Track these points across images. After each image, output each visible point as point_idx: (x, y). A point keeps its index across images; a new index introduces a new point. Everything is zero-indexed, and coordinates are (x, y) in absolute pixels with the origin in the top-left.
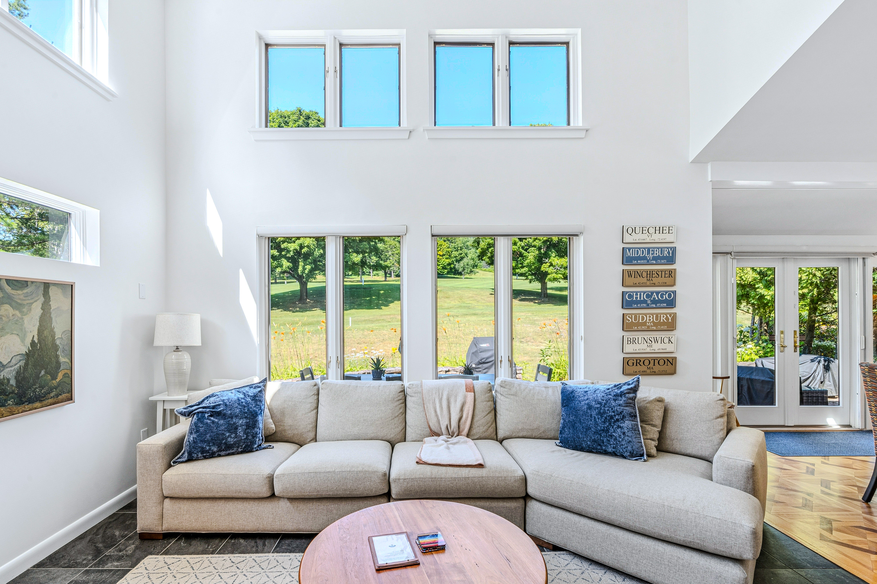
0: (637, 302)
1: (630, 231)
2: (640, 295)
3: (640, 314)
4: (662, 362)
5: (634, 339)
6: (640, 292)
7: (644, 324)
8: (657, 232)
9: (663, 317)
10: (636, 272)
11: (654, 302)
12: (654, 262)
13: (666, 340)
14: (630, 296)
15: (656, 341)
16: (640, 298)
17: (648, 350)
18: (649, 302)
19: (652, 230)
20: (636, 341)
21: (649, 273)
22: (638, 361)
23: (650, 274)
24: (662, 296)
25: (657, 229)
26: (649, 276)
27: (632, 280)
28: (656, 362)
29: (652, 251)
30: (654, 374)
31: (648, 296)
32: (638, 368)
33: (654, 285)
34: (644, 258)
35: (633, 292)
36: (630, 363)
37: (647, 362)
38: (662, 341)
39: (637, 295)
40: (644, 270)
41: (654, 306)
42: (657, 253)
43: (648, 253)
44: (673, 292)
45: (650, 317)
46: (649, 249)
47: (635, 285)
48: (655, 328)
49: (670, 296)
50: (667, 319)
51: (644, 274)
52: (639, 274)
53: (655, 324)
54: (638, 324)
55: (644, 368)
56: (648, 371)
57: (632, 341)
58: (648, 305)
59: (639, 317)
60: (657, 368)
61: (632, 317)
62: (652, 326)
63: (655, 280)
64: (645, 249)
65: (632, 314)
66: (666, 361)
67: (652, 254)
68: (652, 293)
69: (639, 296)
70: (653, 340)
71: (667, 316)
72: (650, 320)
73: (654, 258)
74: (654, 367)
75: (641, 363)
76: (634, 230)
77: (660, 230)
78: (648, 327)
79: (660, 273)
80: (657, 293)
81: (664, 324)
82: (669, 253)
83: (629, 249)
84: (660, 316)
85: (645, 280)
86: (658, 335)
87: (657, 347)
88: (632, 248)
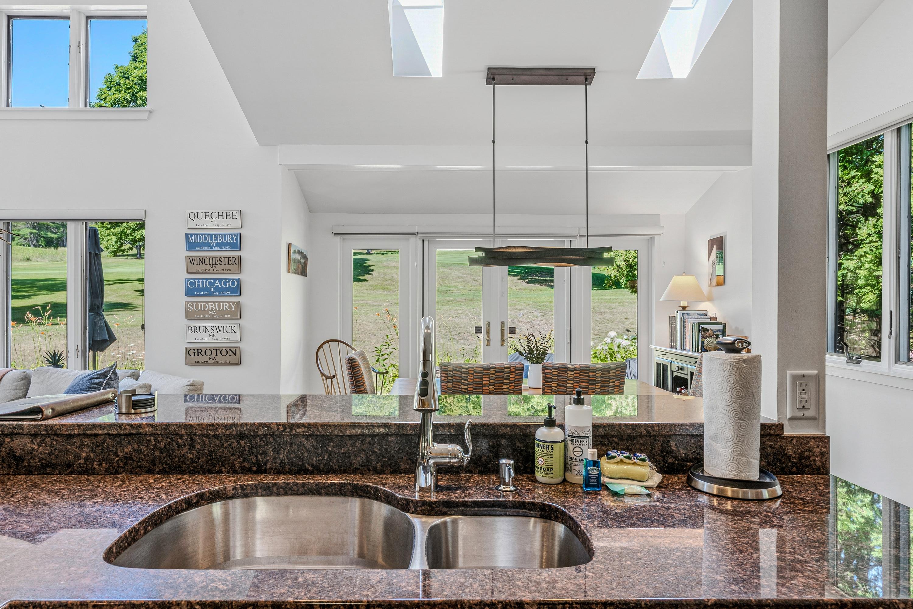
0: (199, 290)
1: (192, 216)
2: (203, 282)
3: (201, 302)
4: (224, 352)
5: (195, 328)
6: (202, 279)
7: (207, 312)
8: (221, 217)
9: (226, 305)
10: (198, 259)
11: (217, 289)
12: (218, 248)
13: (229, 330)
14: (192, 284)
15: (218, 330)
16: (203, 285)
17: (211, 340)
18: (212, 290)
19: (215, 216)
20: (198, 330)
21: (211, 260)
22: (200, 351)
23: (213, 261)
24: (225, 284)
25: (221, 214)
26: (211, 262)
27: (195, 267)
28: (218, 352)
29: (215, 237)
30: (217, 364)
31: (210, 284)
32: (200, 358)
33: (218, 272)
34: (208, 244)
35: (195, 280)
36: (192, 353)
37: (208, 353)
38: (225, 330)
39: (199, 282)
40: (206, 257)
41: (218, 294)
42: (221, 239)
43: (211, 239)
44: (236, 280)
45: (212, 305)
46: (211, 235)
47: (198, 272)
48: (218, 317)
49: (233, 283)
50: (230, 307)
51: (207, 261)
52: (201, 260)
53: (218, 313)
54: (200, 313)
55: (206, 358)
56: (211, 361)
57: (193, 330)
58: (211, 293)
59: (201, 305)
60: (219, 358)
61: (193, 305)
62: (215, 315)
63: (219, 267)
64: (207, 235)
65: (193, 302)
66: (229, 351)
67: (215, 240)
68: (215, 280)
69: (201, 284)
70: (215, 329)
71: (230, 305)
72: (212, 308)
73: (218, 245)
74: (216, 357)
75: (203, 353)
76: (196, 216)
77: (225, 215)
78: (211, 315)
79: (223, 260)
80: (220, 280)
81: (226, 312)
82: (232, 239)
83: (191, 235)
84: (223, 305)
85: (208, 267)
86: (220, 324)
87: (220, 336)
88: (195, 234)
